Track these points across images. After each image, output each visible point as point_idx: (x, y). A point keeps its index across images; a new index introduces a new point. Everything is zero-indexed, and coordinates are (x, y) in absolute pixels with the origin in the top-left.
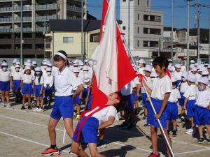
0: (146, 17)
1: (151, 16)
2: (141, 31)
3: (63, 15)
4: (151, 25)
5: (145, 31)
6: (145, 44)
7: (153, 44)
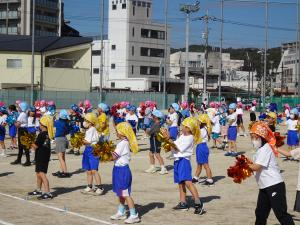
0: (144, 33)
1: (152, 31)
2: (138, 51)
3: (26, 28)
4: (152, 43)
5: (144, 52)
6: (143, 71)
7: (154, 71)
